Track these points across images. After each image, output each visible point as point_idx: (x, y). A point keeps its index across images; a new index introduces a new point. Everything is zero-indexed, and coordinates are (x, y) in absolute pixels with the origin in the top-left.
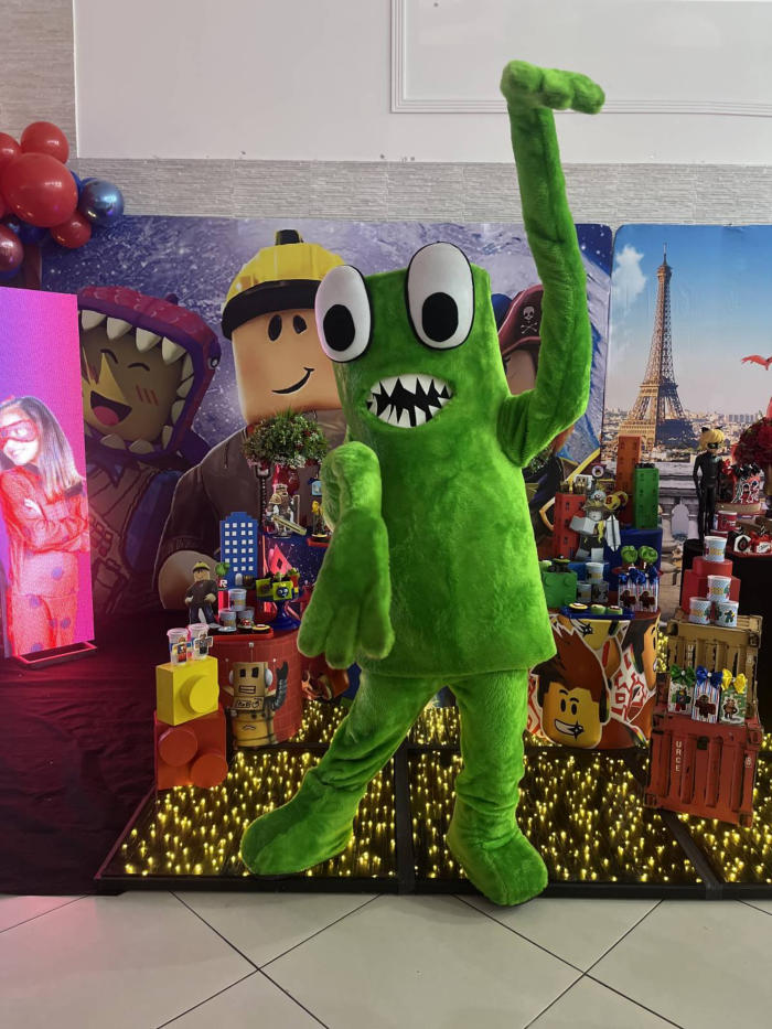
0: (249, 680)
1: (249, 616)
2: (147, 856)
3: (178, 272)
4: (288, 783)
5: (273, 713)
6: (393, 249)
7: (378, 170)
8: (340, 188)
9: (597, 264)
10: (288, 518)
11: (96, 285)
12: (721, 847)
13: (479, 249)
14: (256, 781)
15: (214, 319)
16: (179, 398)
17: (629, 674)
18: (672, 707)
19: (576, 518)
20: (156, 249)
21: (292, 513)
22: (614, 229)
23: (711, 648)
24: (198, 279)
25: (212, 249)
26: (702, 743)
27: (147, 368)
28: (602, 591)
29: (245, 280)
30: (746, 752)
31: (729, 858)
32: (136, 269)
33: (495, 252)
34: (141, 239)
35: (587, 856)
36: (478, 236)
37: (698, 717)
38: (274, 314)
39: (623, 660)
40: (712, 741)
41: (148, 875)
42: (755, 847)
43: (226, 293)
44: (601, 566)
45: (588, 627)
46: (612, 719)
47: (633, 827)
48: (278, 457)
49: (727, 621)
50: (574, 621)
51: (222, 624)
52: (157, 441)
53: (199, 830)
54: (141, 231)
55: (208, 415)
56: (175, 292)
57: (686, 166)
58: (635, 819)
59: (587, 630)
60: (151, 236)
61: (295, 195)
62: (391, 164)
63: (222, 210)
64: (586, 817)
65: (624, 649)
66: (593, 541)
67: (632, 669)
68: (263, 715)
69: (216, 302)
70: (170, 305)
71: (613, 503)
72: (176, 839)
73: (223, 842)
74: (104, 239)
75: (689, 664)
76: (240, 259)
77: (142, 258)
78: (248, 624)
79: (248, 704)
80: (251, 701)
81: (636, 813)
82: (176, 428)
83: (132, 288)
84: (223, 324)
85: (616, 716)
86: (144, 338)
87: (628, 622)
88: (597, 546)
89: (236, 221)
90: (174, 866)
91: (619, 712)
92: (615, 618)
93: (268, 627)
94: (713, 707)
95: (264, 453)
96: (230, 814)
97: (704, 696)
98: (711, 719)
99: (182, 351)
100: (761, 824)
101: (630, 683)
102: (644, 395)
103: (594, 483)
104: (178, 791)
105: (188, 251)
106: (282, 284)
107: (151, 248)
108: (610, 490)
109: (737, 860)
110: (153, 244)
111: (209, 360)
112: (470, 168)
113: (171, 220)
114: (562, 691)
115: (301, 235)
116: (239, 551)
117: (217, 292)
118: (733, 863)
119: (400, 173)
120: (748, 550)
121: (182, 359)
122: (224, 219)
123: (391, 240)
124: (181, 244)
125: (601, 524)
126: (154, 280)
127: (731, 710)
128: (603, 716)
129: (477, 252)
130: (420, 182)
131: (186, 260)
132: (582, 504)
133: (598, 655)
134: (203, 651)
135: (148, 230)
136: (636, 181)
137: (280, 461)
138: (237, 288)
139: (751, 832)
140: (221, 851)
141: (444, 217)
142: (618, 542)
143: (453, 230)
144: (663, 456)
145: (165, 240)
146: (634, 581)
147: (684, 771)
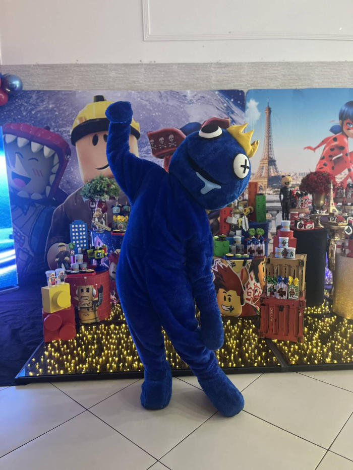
0: (85, 294)
1: (85, 266)
2: (39, 368)
3: (50, 116)
4: (104, 337)
5: (97, 308)
6: (147, 103)
7: (139, 67)
8: (122, 76)
9: (239, 107)
10: (102, 223)
11: (11, 123)
12: (289, 351)
13: (186, 102)
14: (89, 336)
15: (67, 137)
16: (52, 174)
17: (252, 283)
18: (268, 294)
19: (228, 217)
20: (39, 105)
21: (104, 221)
22: (245, 91)
23: (284, 268)
24: (59, 119)
25: (65, 105)
26: (281, 308)
27: (37, 160)
28: (241, 248)
29: (80, 119)
30: (299, 311)
31: (293, 355)
32: (30, 115)
33: (193, 103)
34: (31, 101)
35: (232, 358)
36: (185, 96)
37: (279, 297)
38: (94, 134)
39: (249, 277)
40: (285, 307)
41: (39, 376)
42: (304, 350)
43: (72, 125)
44: (240, 238)
45: (234, 263)
46: (246, 303)
47: (253, 346)
48: (96, 196)
49: (291, 256)
50: (228, 261)
51: (73, 270)
52: (44, 193)
53: (63, 357)
54: (31, 97)
55: (67, 180)
56: (49, 125)
57: (276, 63)
58: (254, 343)
59: (233, 265)
60: (36, 99)
61: (101, 79)
62: (145, 64)
63: (68, 87)
64: (233, 343)
65: (250, 272)
66: (236, 227)
67: (254, 281)
68: (93, 309)
69: (68, 129)
70: (46, 131)
71: (247, 211)
72: (52, 361)
73: (73, 361)
74: (14, 101)
75: (275, 275)
76: (78, 109)
77: (32, 109)
78: (84, 269)
79: (85, 304)
80: (87, 303)
81: (255, 340)
82: (52, 187)
83: (28, 123)
84: (71, 139)
85: (248, 302)
86: (35, 147)
87: (251, 260)
88: (238, 229)
89: (75, 92)
90: (51, 372)
91: (249, 300)
92: (245, 259)
93: (93, 270)
94: (285, 292)
95: (90, 195)
96: (77, 350)
97: (281, 288)
98: (285, 297)
99: (53, 152)
100: (307, 341)
101: (253, 287)
102: (261, 165)
103: (238, 203)
104: (54, 342)
105: (53, 106)
106: (98, 120)
107: (36, 105)
108: (245, 206)
109: (296, 356)
110: (37, 103)
111: (66, 156)
112: (180, 65)
113: (45, 92)
114: (224, 292)
115: (105, 97)
116: (79, 238)
117: (68, 125)
118: (294, 357)
119: (149, 68)
120: (303, 228)
121: (53, 156)
122: (70, 91)
123: (146, 99)
124: (50, 103)
125: (240, 220)
126: (39, 119)
127: (292, 293)
128: (242, 302)
129: (185, 103)
130: (159, 73)
131: (52, 110)
132: (231, 211)
133: (239, 275)
134: (62, 280)
135: (34, 97)
136: (255, 70)
137: (97, 198)
138: (77, 122)
139: (303, 345)
140: (72, 365)
141: (170, 88)
142: (248, 227)
143: (174, 94)
144: (271, 192)
145: (43, 101)
146: (254, 243)
147: (274, 321)
